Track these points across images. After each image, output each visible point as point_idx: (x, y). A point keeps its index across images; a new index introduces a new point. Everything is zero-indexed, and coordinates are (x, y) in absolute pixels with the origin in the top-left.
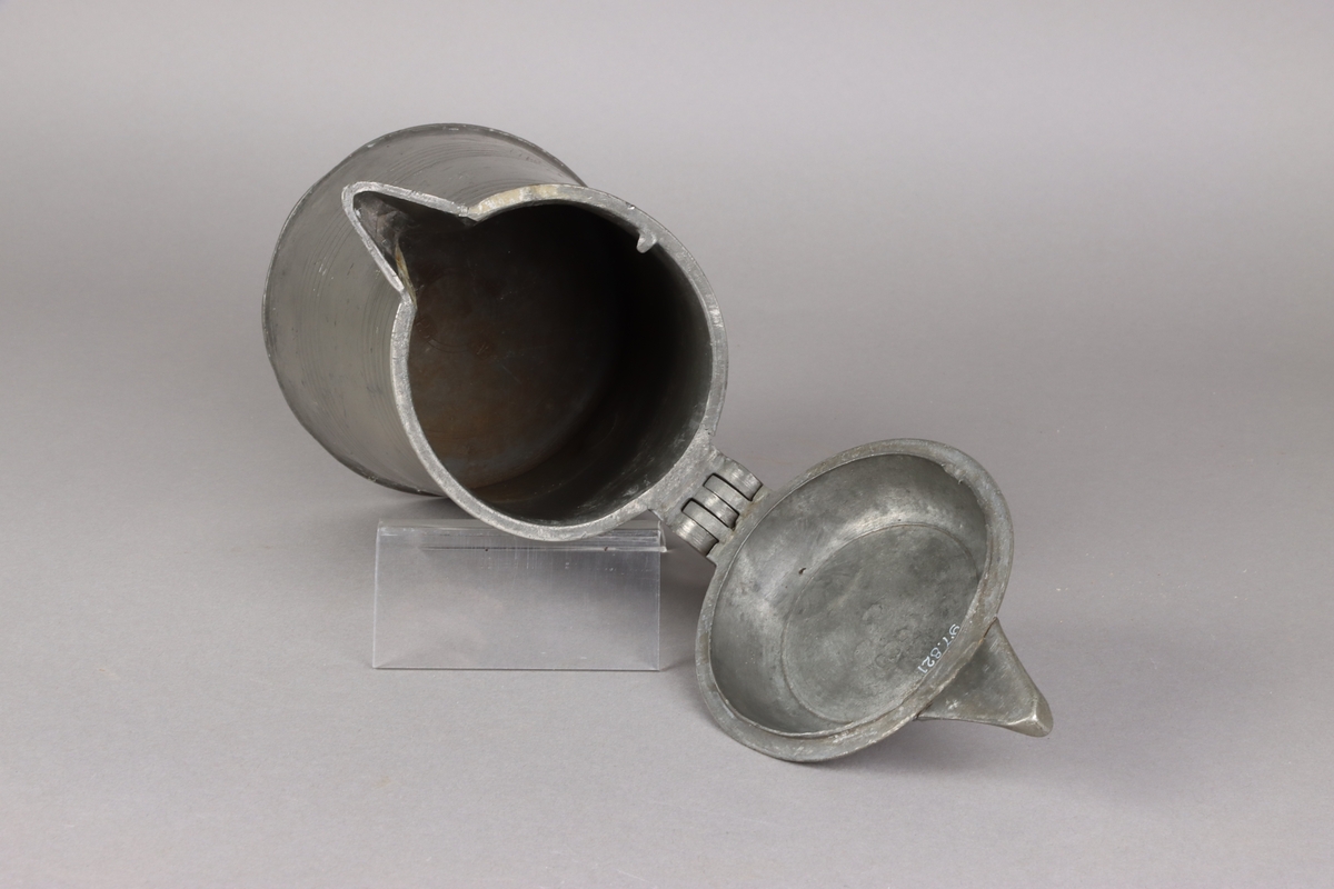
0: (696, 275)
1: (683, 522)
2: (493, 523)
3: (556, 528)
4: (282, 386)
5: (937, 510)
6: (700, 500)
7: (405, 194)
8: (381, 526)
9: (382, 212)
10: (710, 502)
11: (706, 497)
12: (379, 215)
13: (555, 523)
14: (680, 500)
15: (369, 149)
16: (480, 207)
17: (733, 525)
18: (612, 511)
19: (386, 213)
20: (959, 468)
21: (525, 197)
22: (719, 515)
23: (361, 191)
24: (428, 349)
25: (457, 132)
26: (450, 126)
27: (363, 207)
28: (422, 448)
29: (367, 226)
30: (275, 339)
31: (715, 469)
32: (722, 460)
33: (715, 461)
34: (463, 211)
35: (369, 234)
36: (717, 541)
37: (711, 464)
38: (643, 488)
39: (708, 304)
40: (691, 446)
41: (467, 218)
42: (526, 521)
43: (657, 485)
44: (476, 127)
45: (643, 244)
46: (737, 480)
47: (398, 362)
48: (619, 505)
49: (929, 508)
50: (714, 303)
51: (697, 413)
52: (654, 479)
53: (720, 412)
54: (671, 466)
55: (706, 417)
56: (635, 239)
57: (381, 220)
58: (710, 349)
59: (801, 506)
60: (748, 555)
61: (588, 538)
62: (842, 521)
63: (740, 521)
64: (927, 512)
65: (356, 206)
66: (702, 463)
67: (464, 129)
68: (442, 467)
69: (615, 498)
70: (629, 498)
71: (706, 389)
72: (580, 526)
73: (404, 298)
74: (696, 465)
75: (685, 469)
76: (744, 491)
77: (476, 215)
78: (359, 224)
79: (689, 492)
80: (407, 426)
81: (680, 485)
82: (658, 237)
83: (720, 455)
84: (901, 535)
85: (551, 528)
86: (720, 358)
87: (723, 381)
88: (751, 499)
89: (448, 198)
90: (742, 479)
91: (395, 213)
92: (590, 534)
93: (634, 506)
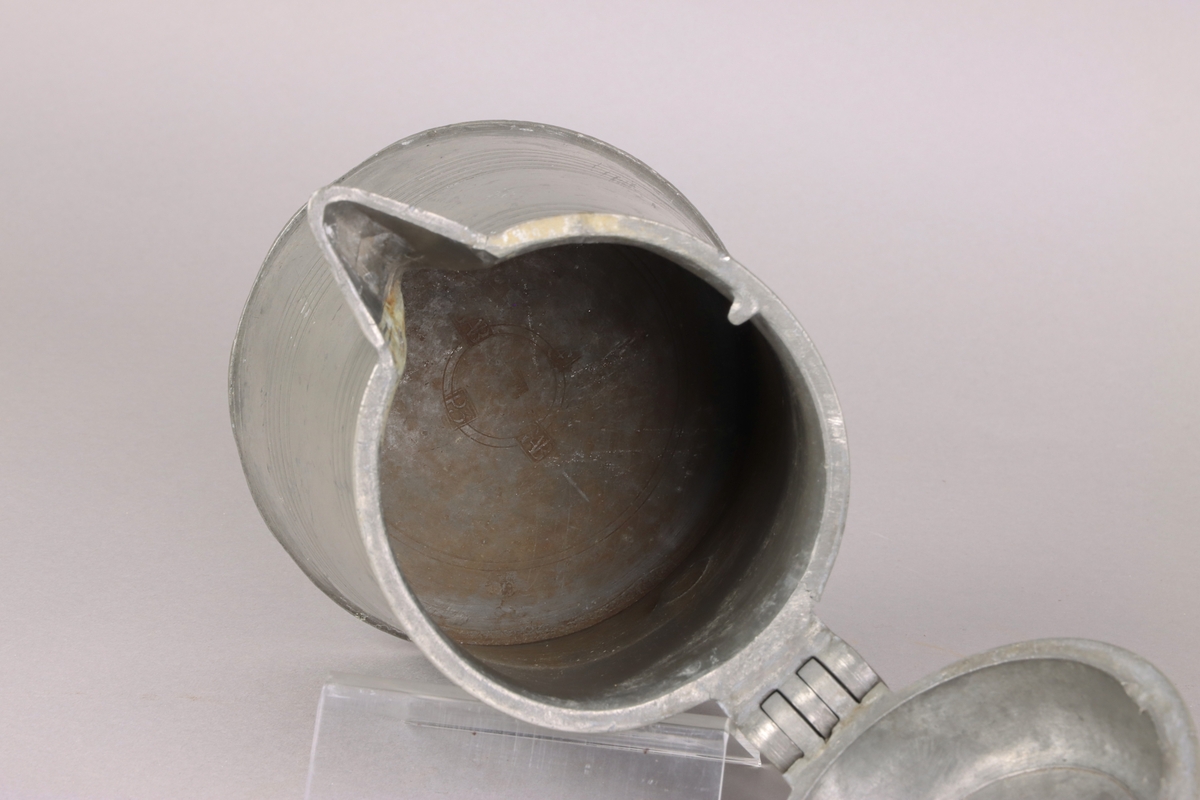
0: (811, 364)
1: (759, 722)
2: (480, 694)
3: (572, 712)
4: (246, 471)
5: (1117, 752)
6: (787, 694)
7: (399, 209)
8: (328, 682)
9: (369, 233)
10: (802, 699)
11: (797, 691)
12: (363, 236)
13: (572, 703)
14: (759, 690)
15: (402, 147)
16: (505, 237)
17: (825, 736)
18: (656, 695)
19: (373, 234)
20: (1146, 691)
21: (572, 229)
22: (812, 719)
23: (336, 199)
24: (459, 439)
25: (529, 134)
26: (521, 125)
27: (339, 223)
28: (387, 575)
29: (344, 250)
30: (242, 403)
31: (816, 651)
32: (828, 638)
33: (817, 639)
34: (480, 242)
35: (342, 261)
36: (802, 755)
37: (811, 643)
38: (707, 667)
39: (825, 407)
40: (782, 613)
41: (485, 252)
42: (529, 697)
43: (727, 665)
44: (559, 129)
45: (737, 313)
46: (844, 670)
47: (365, 449)
48: (669, 688)
49: (1108, 747)
50: (835, 408)
51: (797, 566)
52: (724, 656)
53: (831, 567)
54: (750, 638)
55: (808, 572)
56: (726, 303)
57: (367, 243)
58: (823, 475)
59: (924, 718)
60: (838, 781)
61: (617, 731)
62: (985, 750)
63: (837, 731)
64: (1104, 753)
65: (328, 220)
66: (796, 640)
67: (540, 130)
68: (413, 605)
69: (668, 677)
70: (685, 679)
71: (814, 531)
72: (608, 712)
73: (382, 356)
74: (787, 642)
75: (770, 645)
76: (852, 688)
77: (498, 249)
78: (329, 246)
79: (773, 680)
80: (369, 541)
81: (761, 669)
82: (760, 304)
83: (826, 630)
84: (1063, 782)
85: (565, 711)
86: (837, 488)
87: (838, 522)
88: (858, 701)
89: (460, 221)
90: (852, 668)
91: (385, 236)
92: (622, 726)
93: (691, 691)
